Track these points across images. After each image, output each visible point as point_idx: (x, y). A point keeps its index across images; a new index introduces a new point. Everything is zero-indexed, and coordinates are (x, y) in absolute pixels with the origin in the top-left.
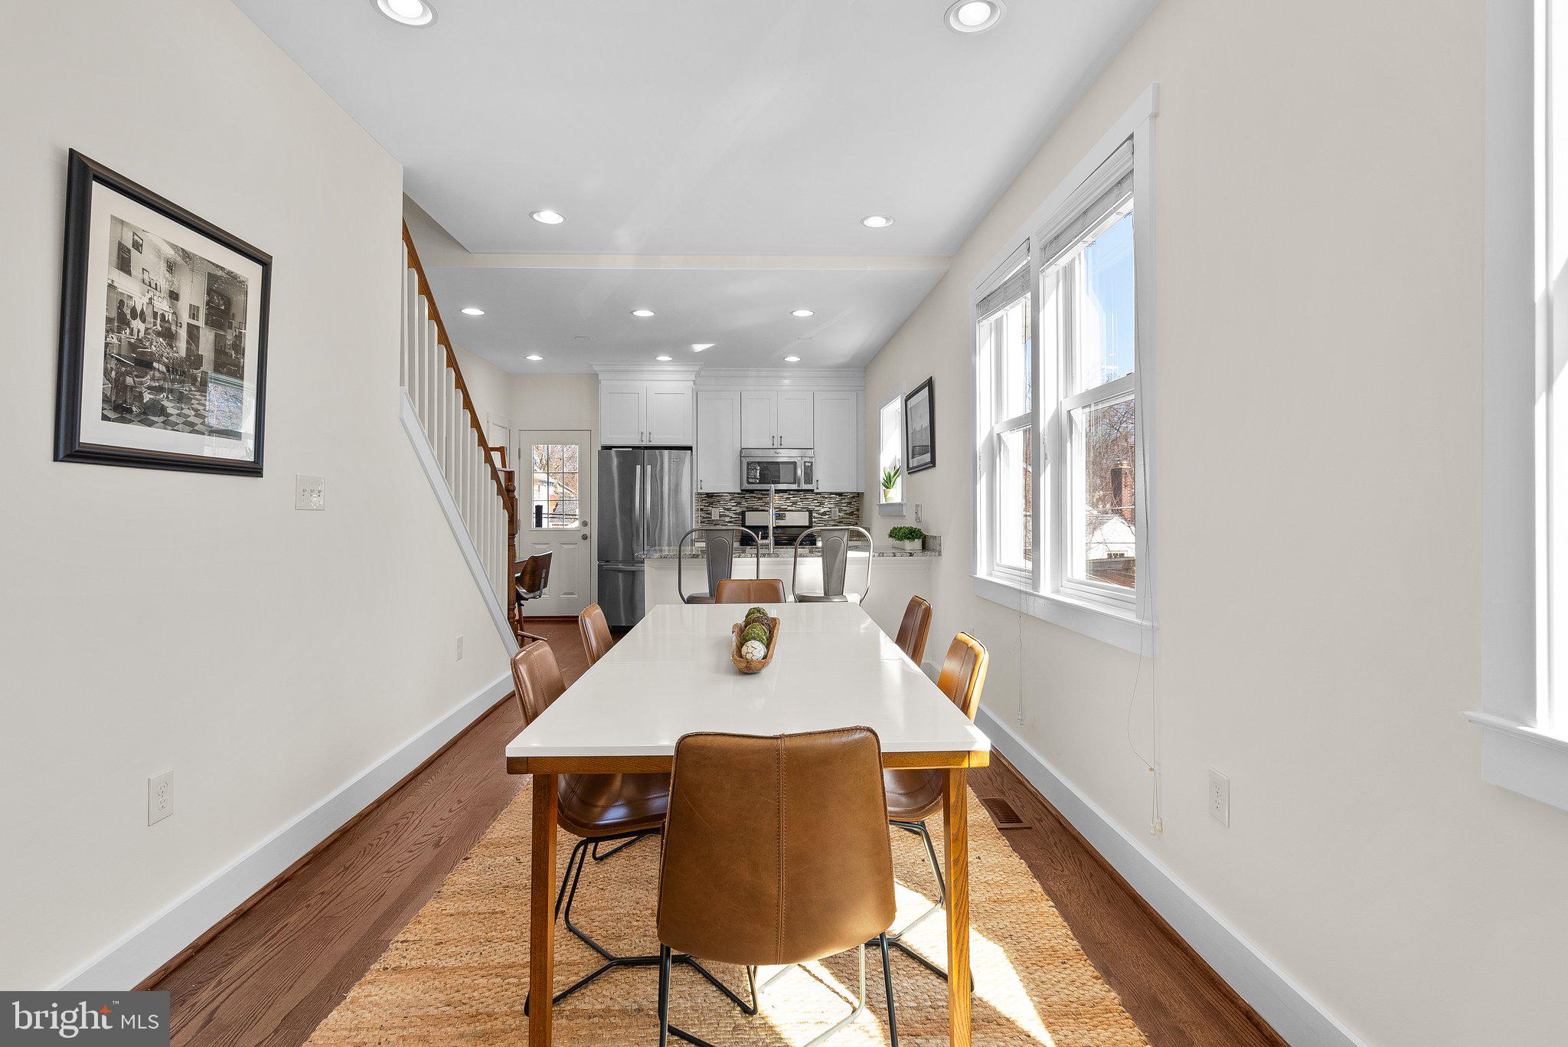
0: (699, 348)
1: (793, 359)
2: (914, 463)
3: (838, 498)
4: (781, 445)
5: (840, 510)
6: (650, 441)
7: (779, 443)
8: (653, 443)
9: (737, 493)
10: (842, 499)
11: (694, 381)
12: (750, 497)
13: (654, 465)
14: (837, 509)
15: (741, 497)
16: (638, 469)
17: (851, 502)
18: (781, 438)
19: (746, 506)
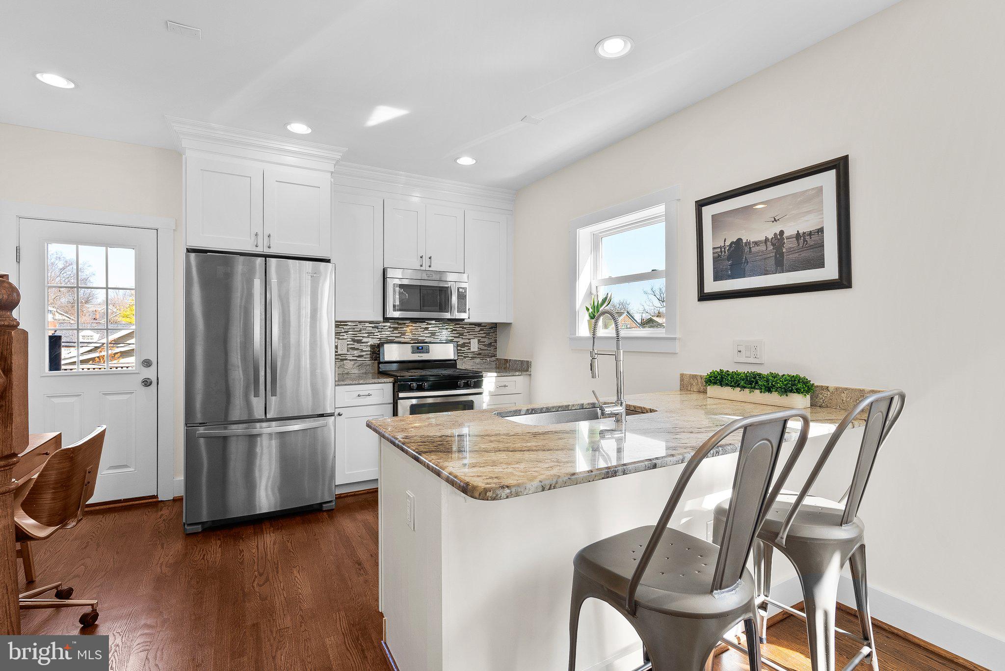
1: (466, 161)
2: (711, 286)
3: (477, 329)
4: (430, 266)
5: (479, 341)
6: (269, 247)
7: (428, 264)
8: (273, 251)
9: (370, 322)
10: (481, 330)
11: (332, 173)
12: (384, 326)
13: (283, 280)
14: (476, 341)
15: (373, 327)
16: (258, 284)
17: (489, 333)
18: (430, 258)
19: (379, 337)
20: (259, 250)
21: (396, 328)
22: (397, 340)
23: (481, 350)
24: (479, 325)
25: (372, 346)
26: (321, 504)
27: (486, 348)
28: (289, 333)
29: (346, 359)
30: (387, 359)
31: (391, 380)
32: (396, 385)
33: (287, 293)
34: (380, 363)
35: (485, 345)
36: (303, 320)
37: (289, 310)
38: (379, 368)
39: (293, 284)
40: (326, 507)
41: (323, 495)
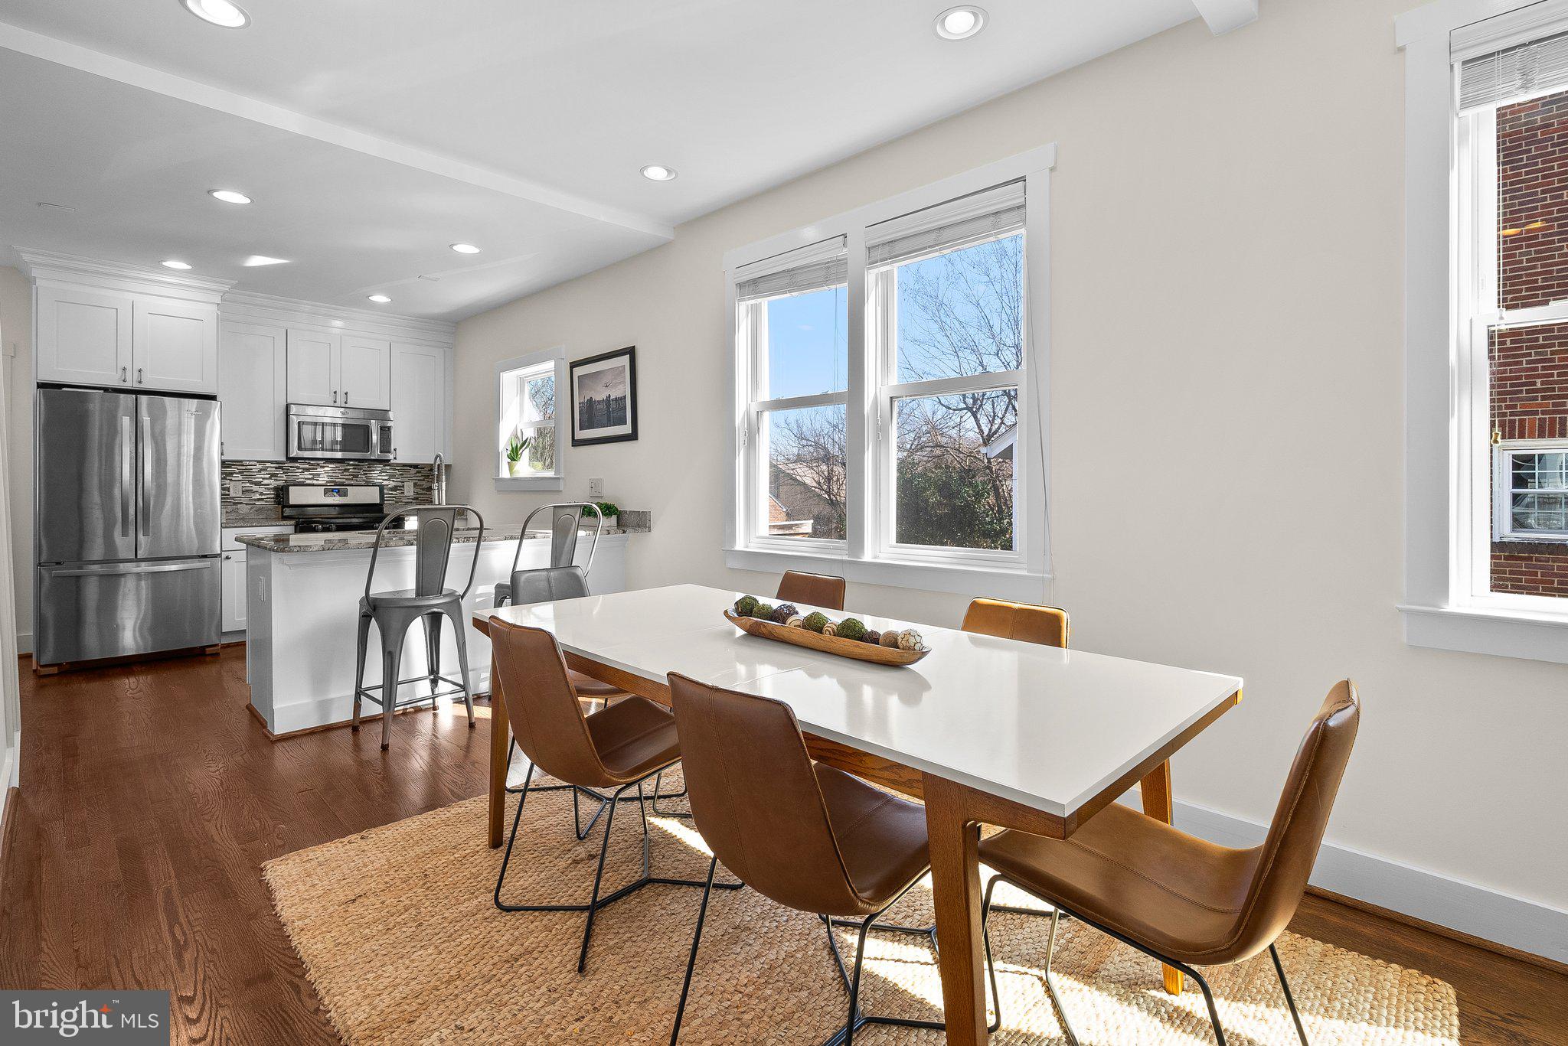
0: (256, 261)
1: (380, 299)
3: (413, 471)
4: (346, 403)
5: (415, 485)
6: (140, 382)
7: (344, 400)
8: (144, 386)
9: (272, 462)
10: (418, 472)
11: (218, 304)
12: (291, 467)
13: (158, 417)
14: (412, 484)
15: (276, 468)
16: (126, 423)
17: (429, 476)
18: (346, 394)
19: (285, 478)
20: (128, 385)
21: (307, 470)
22: (308, 482)
23: (418, 494)
24: (415, 466)
25: (276, 489)
26: (204, 648)
27: (424, 492)
28: (165, 472)
29: (241, 503)
30: (292, 502)
31: (293, 522)
32: (298, 528)
33: (163, 433)
34: (283, 507)
35: (423, 489)
36: (184, 459)
37: (165, 450)
38: (282, 512)
39: (170, 422)
40: (209, 651)
41: (209, 638)
